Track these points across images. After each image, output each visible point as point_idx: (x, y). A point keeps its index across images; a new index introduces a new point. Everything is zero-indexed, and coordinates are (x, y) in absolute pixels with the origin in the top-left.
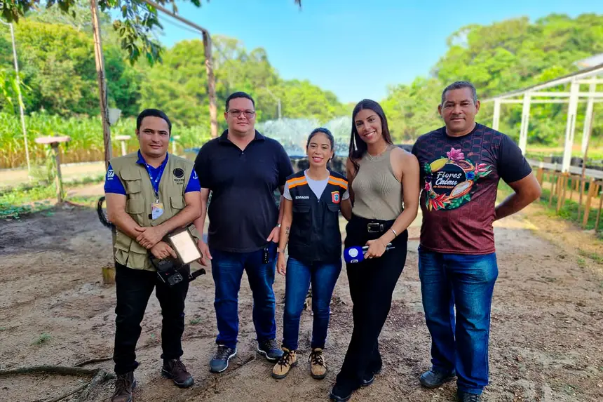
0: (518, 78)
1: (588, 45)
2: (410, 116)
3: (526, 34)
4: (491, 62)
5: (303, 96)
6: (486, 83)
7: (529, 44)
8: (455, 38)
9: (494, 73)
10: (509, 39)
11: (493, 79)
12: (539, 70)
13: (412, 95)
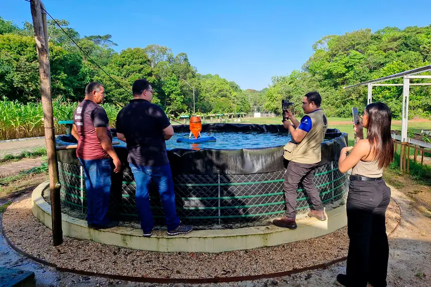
0: (368, 70)
1: (415, 47)
3: (370, 41)
4: (346, 59)
5: (214, 86)
6: (344, 75)
7: (373, 47)
8: (319, 44)
9: (349, 68)
10: (358, 44)
11: (348, 72)
12: (382, 65)
13: (290, 83)
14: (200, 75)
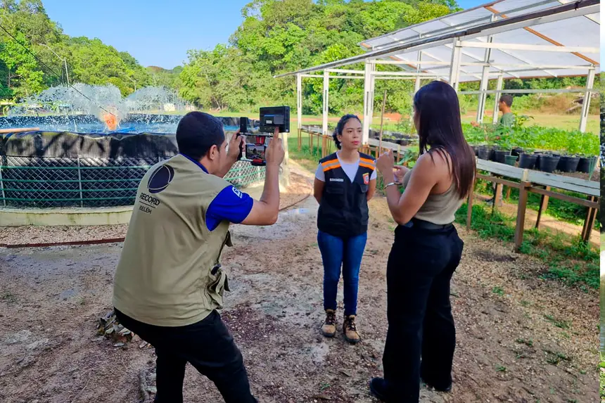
0: (309, 53)
1: (359, 27)
2: (215, 83)
3: (312, 13)
4: (284, 36)
6: (282, 56)
7: (315, 22)
8: (250, 9)
9: (288, 47)
10: (297, 16)
11: (287, 52)
12: (324, 47)
13: (214, 63)
14: (66, 38)
